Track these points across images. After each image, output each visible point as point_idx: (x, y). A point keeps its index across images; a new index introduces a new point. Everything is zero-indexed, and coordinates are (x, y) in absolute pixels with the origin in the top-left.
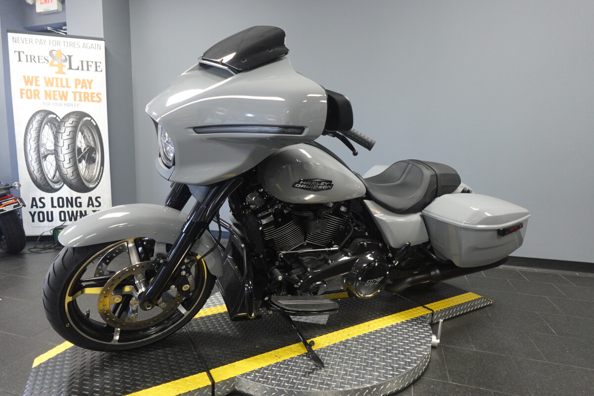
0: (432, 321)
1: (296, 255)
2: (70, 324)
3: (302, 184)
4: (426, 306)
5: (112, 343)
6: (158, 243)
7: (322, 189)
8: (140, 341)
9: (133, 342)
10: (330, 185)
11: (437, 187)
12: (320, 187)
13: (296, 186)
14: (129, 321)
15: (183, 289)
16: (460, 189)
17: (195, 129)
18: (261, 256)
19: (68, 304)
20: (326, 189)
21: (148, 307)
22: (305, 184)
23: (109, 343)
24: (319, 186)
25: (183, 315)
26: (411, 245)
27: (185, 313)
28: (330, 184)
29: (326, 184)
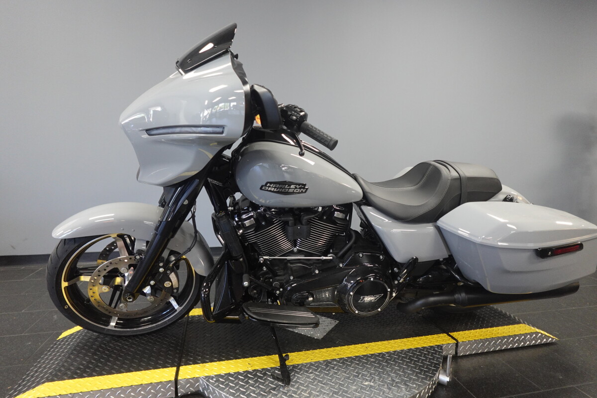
0: (456, 353)
1: (286, 261)
2: (69, 306)
3: (269, 187)
4: (451, 334)
5: (109, 328)
6: (139, 240)
7: (293, 193)
8: (135, 329)
9: (128, 330)
10: (304, 188)
11: (461, 195)
12: (291, 191)
13: (263, 188)
14: (119, 310)
15: (165, 285)
16: (501, 196)
17: (147, 130)
18: (241, 259)
19: (64, 288)
20: (299, 193)
21: (129, 298)
22: (272, 187)
23: (106, 328)
24: (289, 189)
25: (176, 310)
26: (419, 261)
27: (178, 308)
28: (303, 186)
29: (298, 186)
